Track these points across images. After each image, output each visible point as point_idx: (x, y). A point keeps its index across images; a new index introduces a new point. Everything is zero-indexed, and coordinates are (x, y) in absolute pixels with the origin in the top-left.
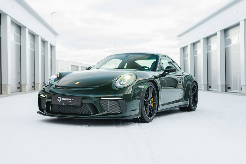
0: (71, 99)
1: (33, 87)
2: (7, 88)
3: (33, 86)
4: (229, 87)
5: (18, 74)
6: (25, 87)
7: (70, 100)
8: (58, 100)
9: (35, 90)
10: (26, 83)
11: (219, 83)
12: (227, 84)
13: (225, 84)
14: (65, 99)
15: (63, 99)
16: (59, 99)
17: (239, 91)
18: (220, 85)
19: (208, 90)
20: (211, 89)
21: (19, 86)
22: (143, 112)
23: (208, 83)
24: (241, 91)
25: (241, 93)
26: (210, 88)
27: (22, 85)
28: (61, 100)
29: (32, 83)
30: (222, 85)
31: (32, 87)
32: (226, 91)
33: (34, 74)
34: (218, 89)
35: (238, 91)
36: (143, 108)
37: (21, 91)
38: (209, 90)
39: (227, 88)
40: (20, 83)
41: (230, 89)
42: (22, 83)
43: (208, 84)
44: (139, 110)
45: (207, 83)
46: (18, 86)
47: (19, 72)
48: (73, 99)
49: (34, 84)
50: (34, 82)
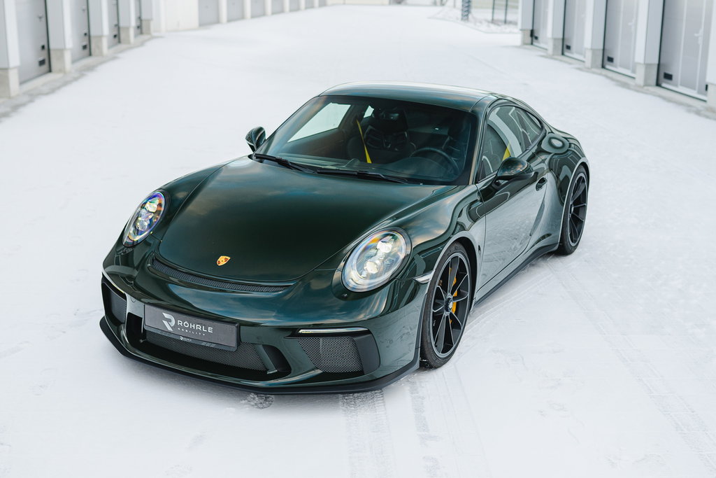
0: (206, 329)
1: (85, 47)
2: (7, 78)
3: (84, 43)
4: (670, 73)
5: (38, 19)
6: (61, 57)
7: (202, 328)
8: (165, 322)
9: (90, 54)
10: (65, 45)
11: (639, 57)
12: (662, 62)
13: (657, 62)
14: (186, 325)
15: (180, 323)
16: (169, 321)
17: (699, 92)
18: (640, 64)
19: (603, 67)
20: (612, 66)
21: (43, 56)
22: (426, 350)
23: (606, 47)
24: (706, 95)
25: (705, 101)
26: (609, 63)
27: (52, 53)
28: (173, 323)
29: (83, 34)
30: (648, 66)
31: (81, 48)
32: (658, 84)
33: (85, 7)
34: (634, 71)
35: (694, 93)
36: (428, 337)
37: (50, 71)
38: (607, 67)
39: (663, 76)
40: (46, 47)
41: (669, 81)
42: (52, 46)
43: (604, 49)
44: (416, 349)
45: (601, 47)
46: (41, 59)
47: (41, 15)
48: (210, 330)
49: (87, 37)
50: (86, 31)
